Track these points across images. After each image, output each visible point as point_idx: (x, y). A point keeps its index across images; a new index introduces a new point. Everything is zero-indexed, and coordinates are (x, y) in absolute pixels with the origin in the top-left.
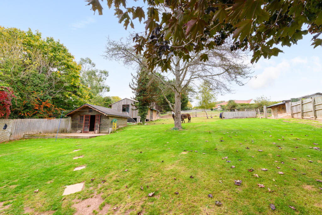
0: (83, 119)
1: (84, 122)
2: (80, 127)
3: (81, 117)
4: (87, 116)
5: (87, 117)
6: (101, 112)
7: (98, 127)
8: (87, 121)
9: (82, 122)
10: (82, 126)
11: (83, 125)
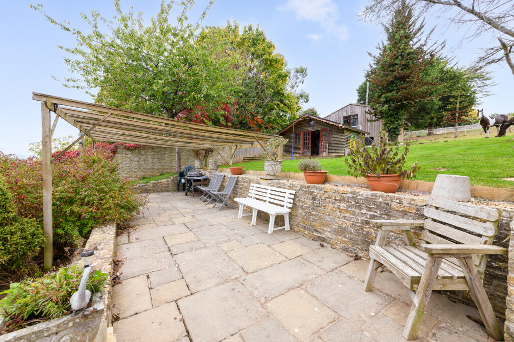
0: (299, 138)
1: (302, 142)
2: (296, 149)
3: (296, 136)
4: (305, 134)
5: (307, 134)
6: (332, 123)
7: (326, 148)
8: (306, 140)
9: (299, 142)
10: (300, 148)
11: (301, 146)
